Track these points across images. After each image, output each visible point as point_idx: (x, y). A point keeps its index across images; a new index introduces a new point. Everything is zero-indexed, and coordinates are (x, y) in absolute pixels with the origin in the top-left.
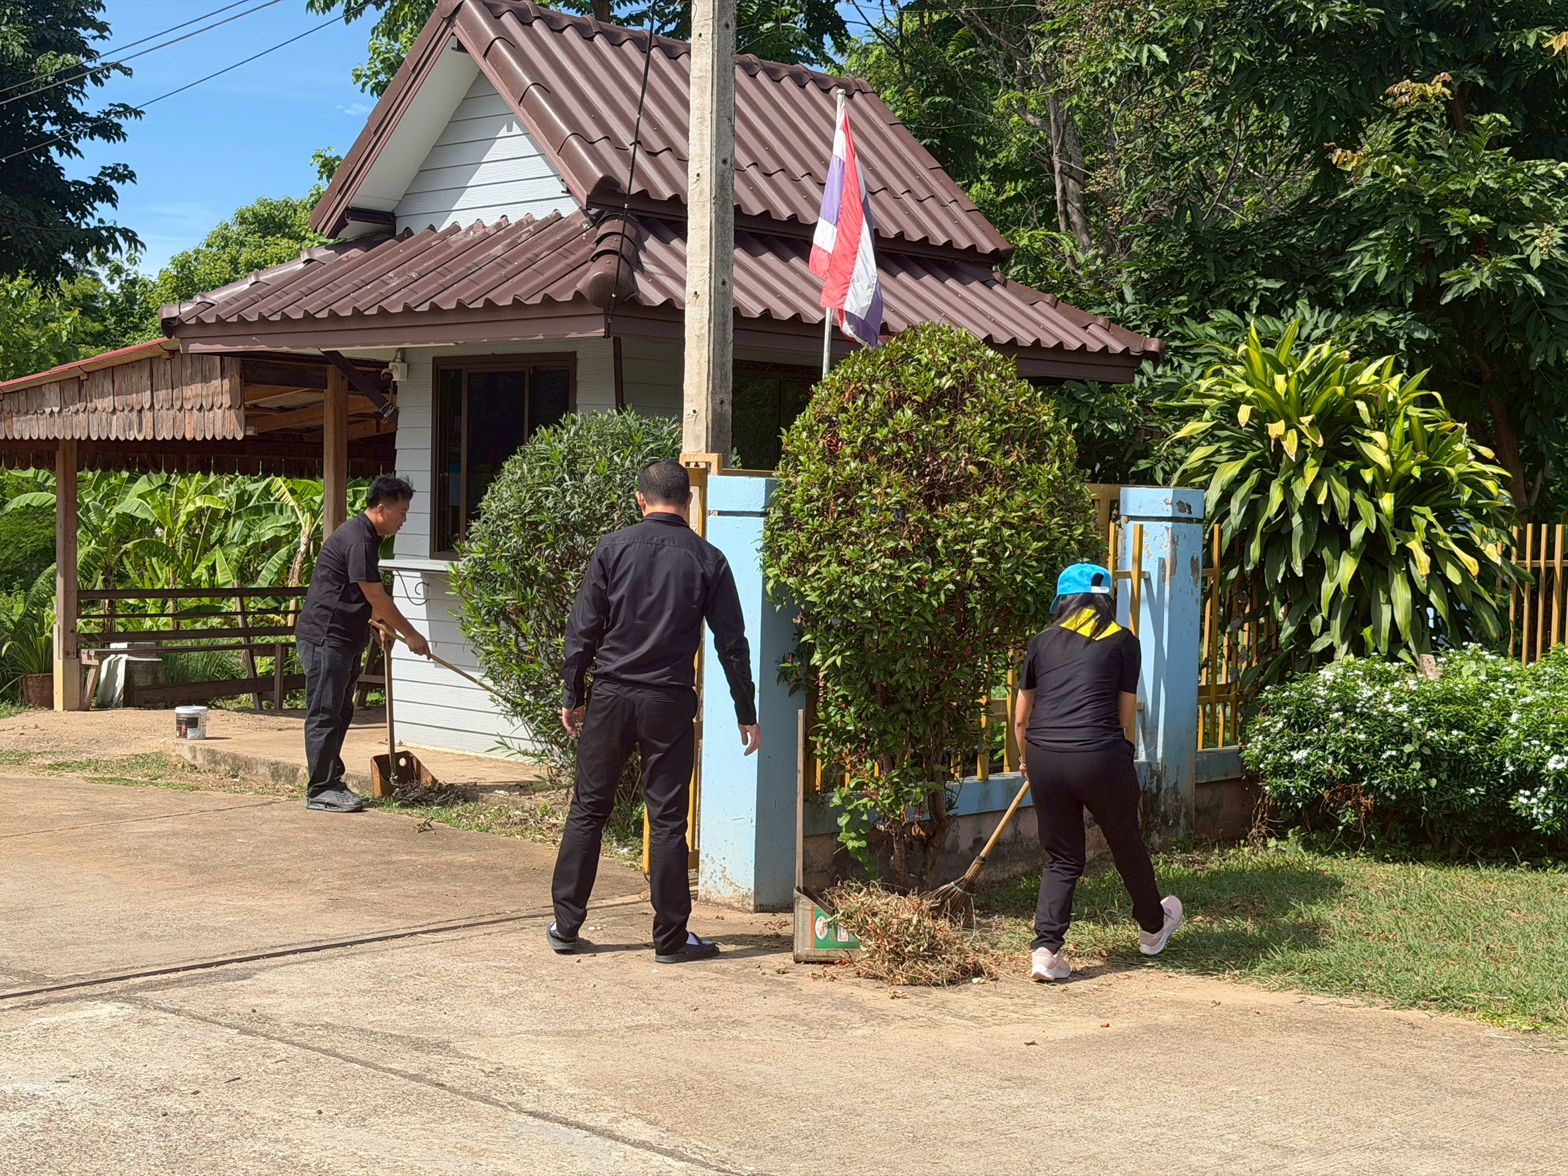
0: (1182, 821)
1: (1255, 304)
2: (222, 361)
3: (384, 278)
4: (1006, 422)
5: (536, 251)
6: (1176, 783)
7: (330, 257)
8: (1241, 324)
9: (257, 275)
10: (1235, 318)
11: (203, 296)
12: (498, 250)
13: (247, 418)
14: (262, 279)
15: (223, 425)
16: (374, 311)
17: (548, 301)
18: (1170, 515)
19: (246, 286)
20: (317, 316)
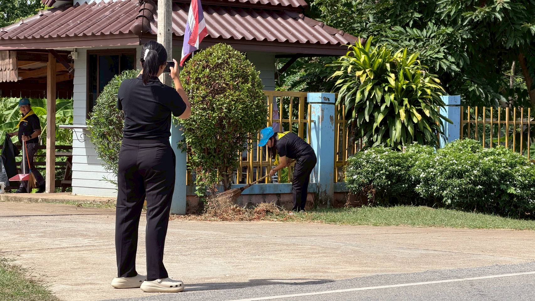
0: (328, 203)
1: (411, 23)
2: (9, 52)
3: (68, 23)
4: (236, 72)
5: (120, 14)
6: (325, 190)
7: (49, 14)
8: (405, 32)
9: (23, 21)
10: (402, 29)
11: (3, 29)
12: (107, 13)
13: (19, 73)
14: (24, 22)
15: (10, 76)
16: (64, 36)
17: (121, 33)
18: (320, 101)
19: (19, 25)
20: (45, 37)
